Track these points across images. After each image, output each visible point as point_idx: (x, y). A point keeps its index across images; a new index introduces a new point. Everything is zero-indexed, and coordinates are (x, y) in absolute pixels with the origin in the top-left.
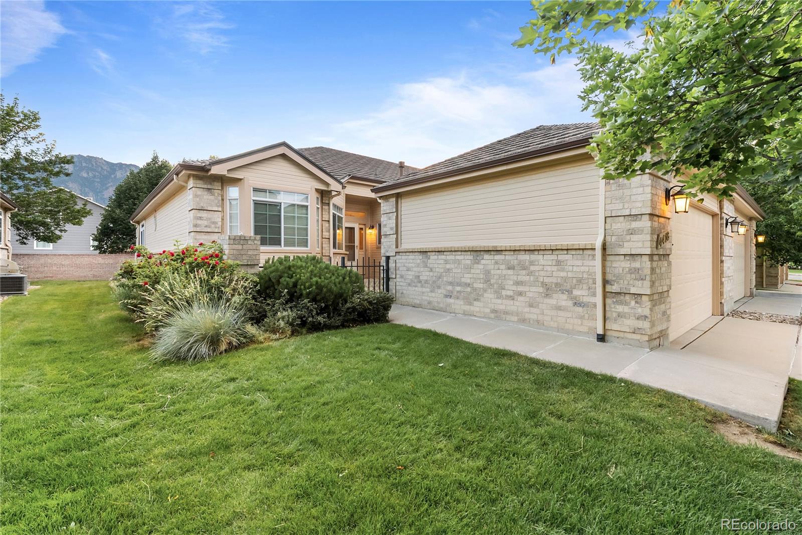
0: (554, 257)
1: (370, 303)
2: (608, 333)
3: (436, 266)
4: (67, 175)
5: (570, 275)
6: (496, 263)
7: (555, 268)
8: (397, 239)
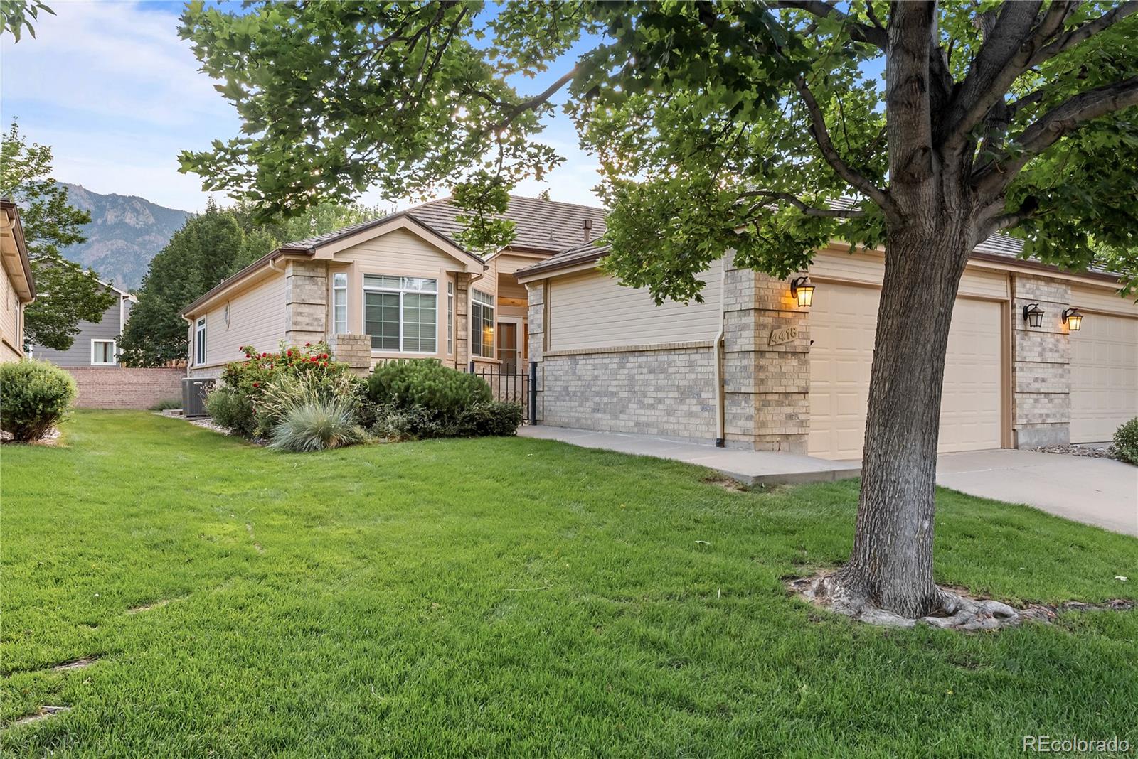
0: (686, 357)
1: (493, 413)
2: (728, 437)
3: (584, 372)
4: (81, 241)
5: (699, 376)
6: (640, 366)
7: (687, 370)
8: (545, 339)
